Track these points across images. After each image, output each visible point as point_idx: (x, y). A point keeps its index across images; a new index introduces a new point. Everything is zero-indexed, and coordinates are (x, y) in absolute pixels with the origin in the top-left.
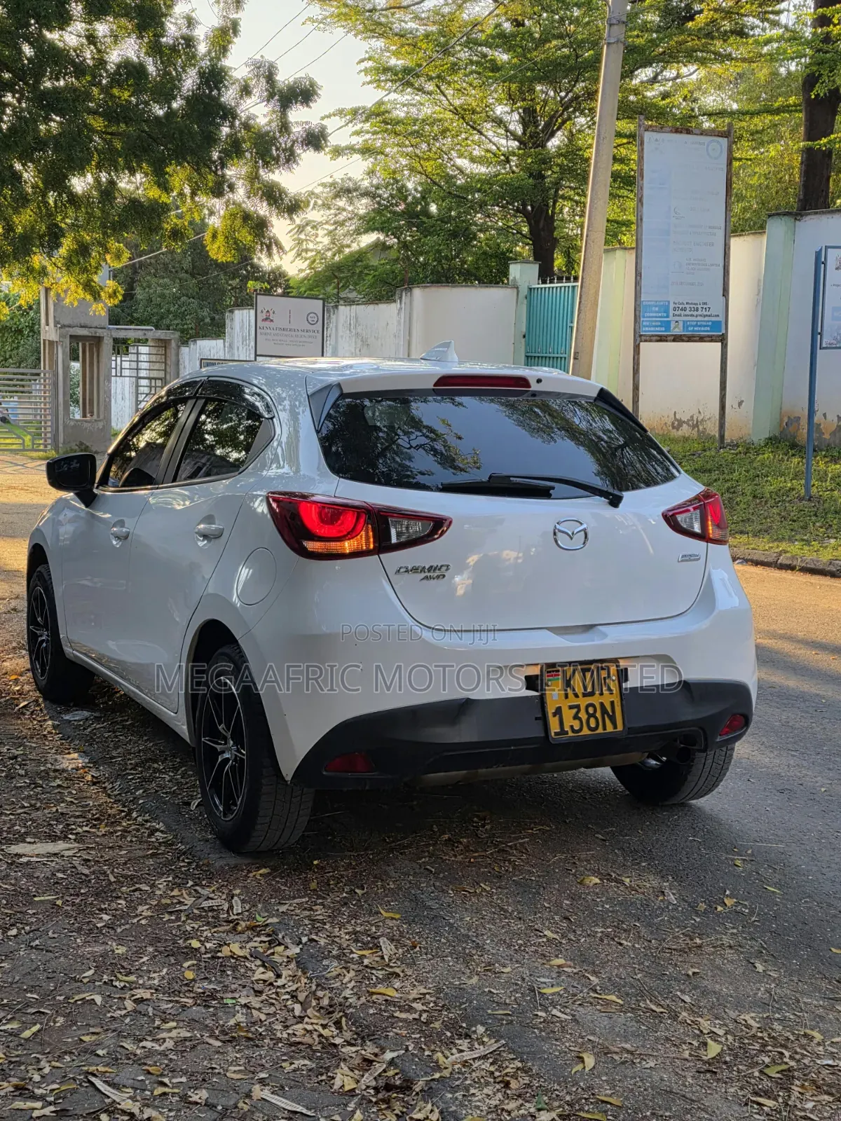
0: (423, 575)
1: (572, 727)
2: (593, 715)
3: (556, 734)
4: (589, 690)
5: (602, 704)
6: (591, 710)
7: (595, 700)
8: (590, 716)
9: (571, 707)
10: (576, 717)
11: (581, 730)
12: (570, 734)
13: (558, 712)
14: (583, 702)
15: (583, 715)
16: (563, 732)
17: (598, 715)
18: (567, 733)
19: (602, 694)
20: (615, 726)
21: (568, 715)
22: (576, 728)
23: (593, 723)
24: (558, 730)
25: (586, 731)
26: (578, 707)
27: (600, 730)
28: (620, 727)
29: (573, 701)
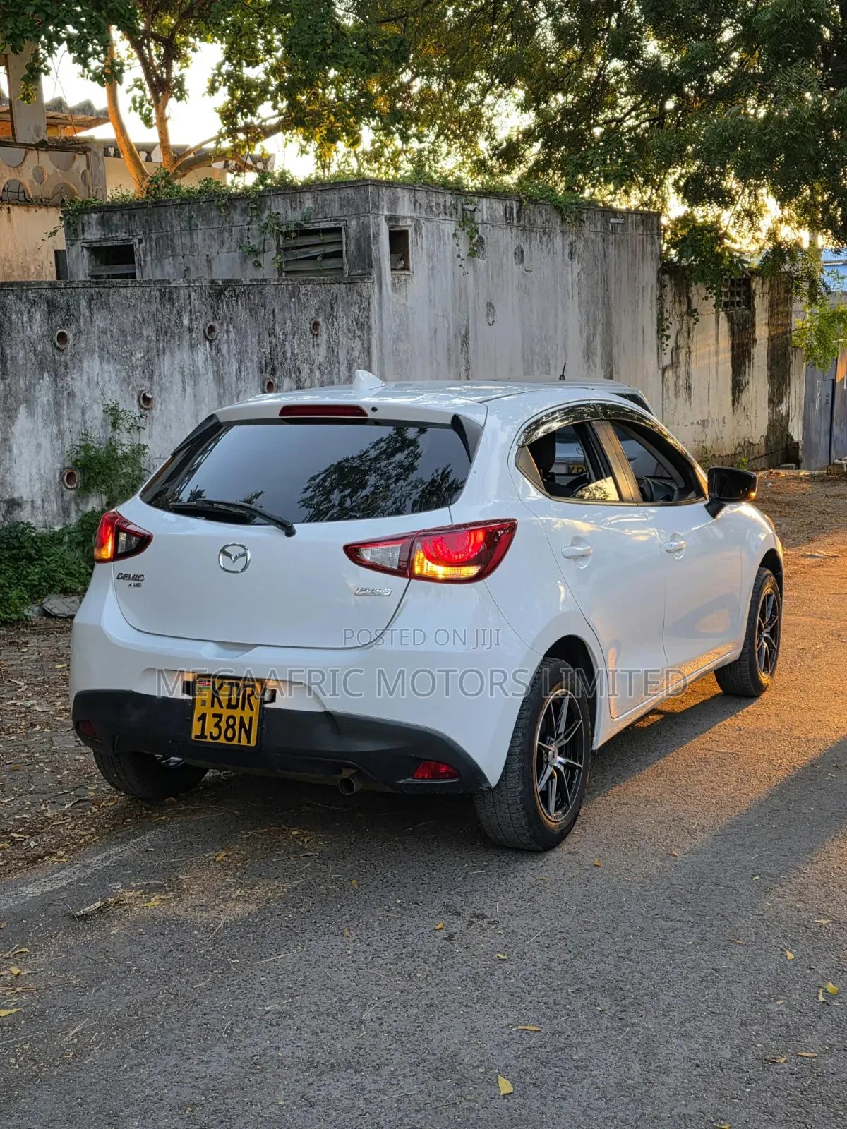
0: (129, 582)
1: (211, 733)
2: (232, 727)
3: (196, 737)
4: (233, 703)
5: (241, 718)
6: (231, 722)
7: (237, 713)
8: (229, 726)
9: (215, 715)
10: (217, 725)
11: (218, 738)
12: (209, 739)
13: (203, 718)
14: (226, 713)
15: (223, 725)
16: (202, 736)
17: (237, 727)
18: (206, 737)
19: (243, 708)
20: (249, 742)
21: (210, 722)
22: (215, 735)
23: (230, 734)
24: (199, 734)
25: (222, 740)
26: (220, 716)
27: (235, 742)
28: (253, 743)
29: (217, 710)
